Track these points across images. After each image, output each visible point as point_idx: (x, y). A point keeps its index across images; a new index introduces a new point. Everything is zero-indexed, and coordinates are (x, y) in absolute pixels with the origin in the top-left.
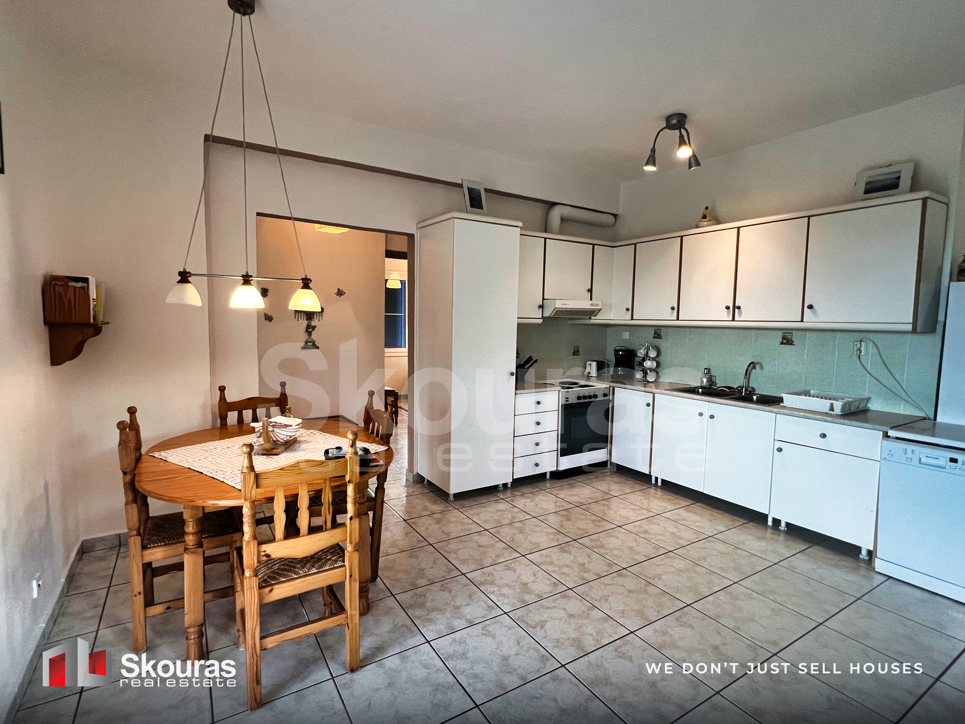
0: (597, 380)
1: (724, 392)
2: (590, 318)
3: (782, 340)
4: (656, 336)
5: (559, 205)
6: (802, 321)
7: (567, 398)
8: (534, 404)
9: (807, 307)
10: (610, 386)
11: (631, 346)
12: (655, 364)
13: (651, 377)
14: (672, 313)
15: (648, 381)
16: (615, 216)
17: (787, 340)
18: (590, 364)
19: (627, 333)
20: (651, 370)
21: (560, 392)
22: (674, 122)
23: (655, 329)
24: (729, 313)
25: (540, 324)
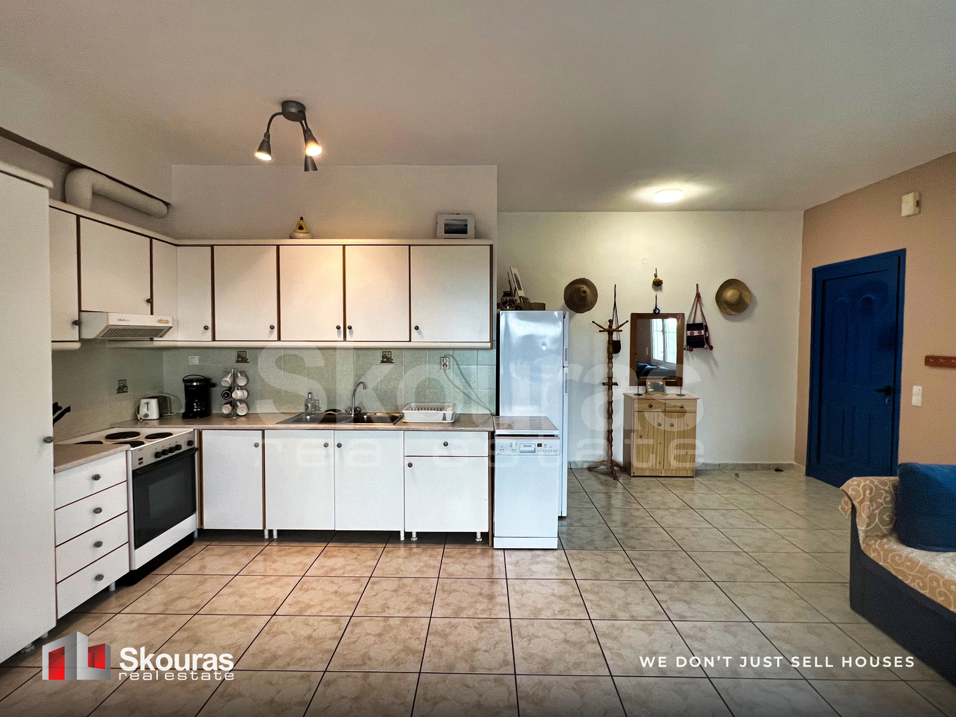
0: (160, 424)
1: (330, 416)
2: (152, 340)
3: (383, 359)
4: (240, 359)
5: (87, 169)
6: (410, 341)
7: (140, 459)
8: (88, 482)
9: (414, 328)
10: (194, 430)
11: (206, 373)
12: (246, 393)
13: (242, 410)
14: (271, 333)
15: (238, 415)
16: (166, 204)
17: (387, 359)
18: (147, 403)
19: (197, 358)
20: (241, 401)
21: (130, 454)
22: (293, 110)
23: (238, 352)
24: (339, 333)
25: (78, 350)
